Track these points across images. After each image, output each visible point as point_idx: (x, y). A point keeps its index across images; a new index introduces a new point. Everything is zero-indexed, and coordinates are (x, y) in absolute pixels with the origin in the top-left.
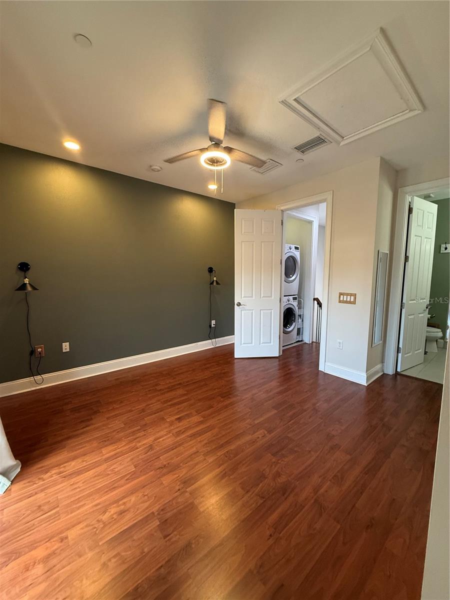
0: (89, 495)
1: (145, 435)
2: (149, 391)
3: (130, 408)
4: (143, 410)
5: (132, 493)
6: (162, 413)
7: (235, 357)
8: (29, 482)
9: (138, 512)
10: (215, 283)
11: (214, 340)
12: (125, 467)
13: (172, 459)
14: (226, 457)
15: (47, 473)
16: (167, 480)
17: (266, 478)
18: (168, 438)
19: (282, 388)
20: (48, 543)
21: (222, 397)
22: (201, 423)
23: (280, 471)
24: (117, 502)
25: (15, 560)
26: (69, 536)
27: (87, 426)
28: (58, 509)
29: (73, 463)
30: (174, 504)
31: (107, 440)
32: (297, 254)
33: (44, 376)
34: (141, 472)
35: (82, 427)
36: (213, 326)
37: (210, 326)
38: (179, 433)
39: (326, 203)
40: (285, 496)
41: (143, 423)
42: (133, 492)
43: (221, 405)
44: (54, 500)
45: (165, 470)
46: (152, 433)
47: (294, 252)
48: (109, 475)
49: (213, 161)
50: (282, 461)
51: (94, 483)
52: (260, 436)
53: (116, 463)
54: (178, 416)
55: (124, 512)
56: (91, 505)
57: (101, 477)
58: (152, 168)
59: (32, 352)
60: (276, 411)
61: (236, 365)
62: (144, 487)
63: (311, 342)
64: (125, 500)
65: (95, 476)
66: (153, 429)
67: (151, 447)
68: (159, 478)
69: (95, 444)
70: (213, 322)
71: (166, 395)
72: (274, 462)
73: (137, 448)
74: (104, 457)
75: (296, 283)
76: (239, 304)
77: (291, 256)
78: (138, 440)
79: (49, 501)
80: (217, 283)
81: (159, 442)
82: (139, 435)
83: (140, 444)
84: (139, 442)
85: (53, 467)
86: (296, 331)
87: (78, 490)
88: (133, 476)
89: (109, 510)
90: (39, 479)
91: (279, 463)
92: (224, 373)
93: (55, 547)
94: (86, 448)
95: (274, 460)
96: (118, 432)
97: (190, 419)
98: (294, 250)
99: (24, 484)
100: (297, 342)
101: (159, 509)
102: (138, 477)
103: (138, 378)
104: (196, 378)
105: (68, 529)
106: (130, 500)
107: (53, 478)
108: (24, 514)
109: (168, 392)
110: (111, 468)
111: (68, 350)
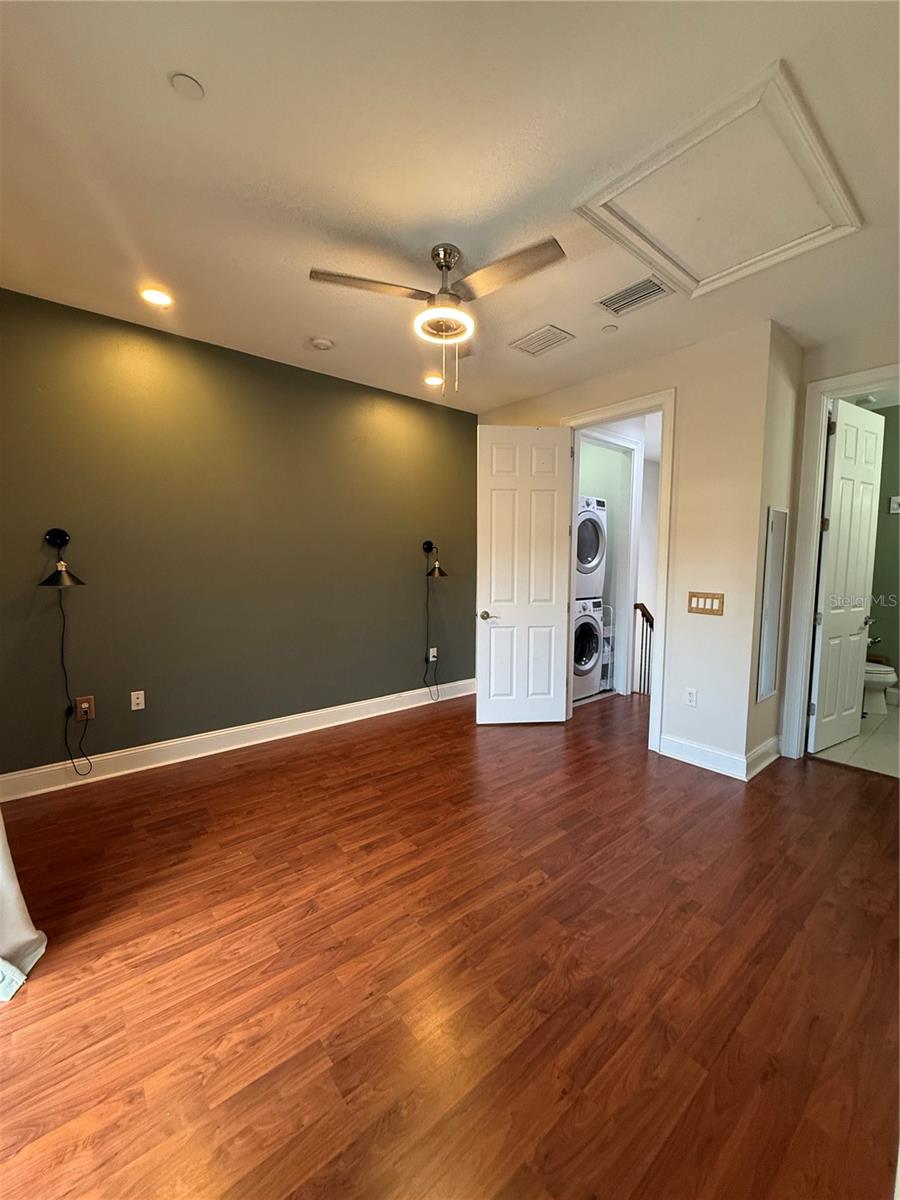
0: (188, 1004)
1: (299, 879)
2: (305, 790)
3: (266, 826)
4: (294, 830)
5: (275, 1001)
6: (333, 834)
7: (478, 722)
8: (63, 976)
9: (289, 1040)
10: (437, 572)
11: (434, 688)
12: (258, 948)
13: (355, 929)
14: (467, 926)
15: (99, 956)
16: (344, 975)
17: (550, 971)
18: (347, 886)
19: (574, 786)
20: (102, 1105)
21: (454, 804)
22: (413, 855)
23: (577, 956)
24: (244, 1018)
25: (34, 1139)
26: (145, 1090)
27: (181, 861)
28: (122, 1033)
29: (153, 937)
30: (363, 1024)
31: (223, 890)
32: (602, 516)
33: (94, 759)
34: (292, 956)
35: (171, 863)
36: (431, 659)
37: (427, 659)
38: (368, 877)
39: (661, 413)
40: (592, 1008)
41: (294, 854)
42: (276, 998)
43: (452, 819)
44: (115, 1014)
45: (341, 954)
46: (315, 876)
47: (595, 510)
48: (226, 961)
49: (439, 328)
50: (582, 935)
51: (196, 979)
52: (534, 884)
53: (242, 937)
54: (365, 842)
55: (258, 1041)
56: (191, 1024)
57: (213, 965)
58: (315, 342)
59: (70, 711)
60: (564, 833)
61: (478, 737)
62: (299, 988)
63: (629, 693)
64: (260, 1016)
65: (199, 965)
66: (315, 869)
67: (311, 906)
68: (331, 969)
69: (197, 898)
70: (433, 652)
71: (340, 797)
72: (565, 938)
73: (284, 907)
74: (216, 925)
75: (600, 573)
76: (486, 616)
77: (590, 520)
78: (284, 890)
79: (105, 1018)
80: (442, 573)
81: (328, 895)
82: (286, 879)
83: (290, 899)
84: (286, 894)
85: (112, 946)
86: (598, 671)
87: (164, 993)
88: (276, 966)
89: (228, 1036)
90: (84, 970)
91: (574, 940)
92: (457, 755)
93: (119, 1114)
94: (178, 907)
95: (564, 933)
96: (244, 874)
97: (390, 848)
98: (596, 507)
99: (54, 980)
100: (600, 693)
101: (331, 1033)
102: (286, 968)
103: (284, 763)
104: (399, 764)
105: (144, 1075)
106: (271, 1015)
107: (112, 968)
108: (54, 1043)
109: (344, 791)
110: (232, 948)
111: (142, 706)
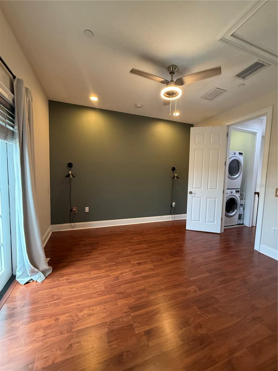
0: (77, 297)
1: (116, 269)
2: (126, 242)
3: (112, 250)
4: (120, 253)
5: (99, 305)
6: (130, 257)
7: (187, 229)
8: (53, 280)
9: (99, 318)
11: (173, 216)
12: (99, 286)
13: (127, 289)
14: (163, 299)
15: (62, 277)
16: (121, 303)
17: (190, 325)
18: (129, 274)
19: (217, 258)
20: (49, 319)
21: (171, 255)
22: (152, 269)
23: (202, 323)
24: (89, 307)
25: (33, 322)
26: (60, 318)
27: (88, 256)
28: (60, 300)
29: (75, 276)
30: (121, 321)
31: (96, 267)
32: (241, 159)
33: (76, 224)
34: (108, 292)
35: (86, 256)
36: (173, 206)
37: (172, 206)
38: (136, 273)
39: (266, 117)
41: (117, 261)
42: (99, 304)
43: (168, 260)
44: (60, 294)
45: (121, 296)
46: (121, 269)
47: (238, 156)
48: (90, 288)
50: (206, 316)
51: (81, 291)
52: (192, 291)
53: (96, 282)
54: (138, 262)
55: (91, 315)
56: (75, 304)
57: (86, 288)
58: (137, 106)
59: (71, 210)
60: (209, 274)
61: (186, 234)
62: (106, 303)
63: (251, 226)
64: (93, 308)
65: (83, 287)
66: (122, 267)
67: (117, 278)
68: (116, 300)
69: (89, 267)
70: (174, 204)
71: (135, 246)
72: (199, 315)
73: (110, 276)
74: (91, 276)
75: (240, 179)
76: (191, 193)
77: (235, 160)
78: (112, 271)
79: (58, 294)
80: (177, 178)
81: (123, 276)
82: (113, 268)
83: (112, 274)
84: (112, 272)
85: (65, 275)
86: (237, 216)
87: (73, 292)
88: (102, 294)
89: (84, 311)
90: (58, 280)
91: (203, 317)
92: (176, 239)
93: (52, 323)
94: (84, 269)
95: (199, 313)
96: (102, 263)
97: (146, 265)
99: (51, 280)
100: (238, 224)
101: (111, 321)
102: (105, 295)
103: (123, 233)
104: (156, 239)
105: (61, 314)
106: (96, 308)
107: (63, 281)
108: (45, 297)
109: (137, 244)
110: (93, 284)
111: (88, 211)
